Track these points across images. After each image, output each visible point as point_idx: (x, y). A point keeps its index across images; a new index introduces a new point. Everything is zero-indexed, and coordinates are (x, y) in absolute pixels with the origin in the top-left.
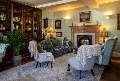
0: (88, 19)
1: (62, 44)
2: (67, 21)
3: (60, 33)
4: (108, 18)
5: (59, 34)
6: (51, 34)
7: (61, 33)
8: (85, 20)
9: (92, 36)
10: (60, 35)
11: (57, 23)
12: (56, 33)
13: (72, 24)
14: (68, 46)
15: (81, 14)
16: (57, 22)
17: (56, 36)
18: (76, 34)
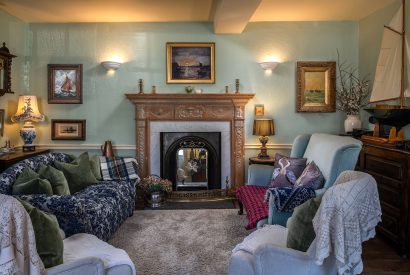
0: (204, 72)
1: (107, 177)
2: (111, 72)
3: (76, 126)
4: (269, 72)
5: (72, 130)
6: (28, 128)
7: (82, 123)
8: (192, 72)
9: (220, 133)
10: (76, 134)
11: (60, 77)
12: (54, 122)
13: (141, 86)
14: (135, 180)
15: (175, 50)
16: (58, 73)
17: (54, 137)
18: (157, 127)
